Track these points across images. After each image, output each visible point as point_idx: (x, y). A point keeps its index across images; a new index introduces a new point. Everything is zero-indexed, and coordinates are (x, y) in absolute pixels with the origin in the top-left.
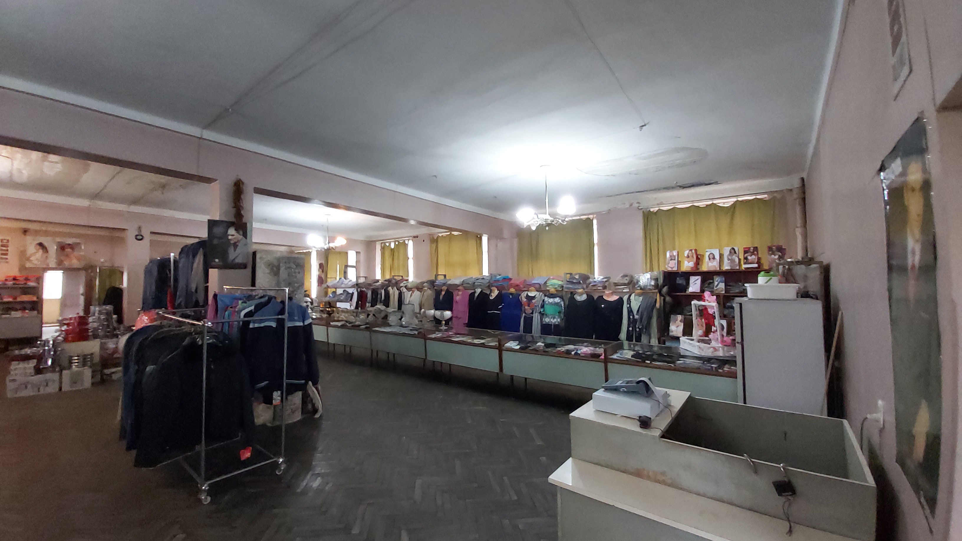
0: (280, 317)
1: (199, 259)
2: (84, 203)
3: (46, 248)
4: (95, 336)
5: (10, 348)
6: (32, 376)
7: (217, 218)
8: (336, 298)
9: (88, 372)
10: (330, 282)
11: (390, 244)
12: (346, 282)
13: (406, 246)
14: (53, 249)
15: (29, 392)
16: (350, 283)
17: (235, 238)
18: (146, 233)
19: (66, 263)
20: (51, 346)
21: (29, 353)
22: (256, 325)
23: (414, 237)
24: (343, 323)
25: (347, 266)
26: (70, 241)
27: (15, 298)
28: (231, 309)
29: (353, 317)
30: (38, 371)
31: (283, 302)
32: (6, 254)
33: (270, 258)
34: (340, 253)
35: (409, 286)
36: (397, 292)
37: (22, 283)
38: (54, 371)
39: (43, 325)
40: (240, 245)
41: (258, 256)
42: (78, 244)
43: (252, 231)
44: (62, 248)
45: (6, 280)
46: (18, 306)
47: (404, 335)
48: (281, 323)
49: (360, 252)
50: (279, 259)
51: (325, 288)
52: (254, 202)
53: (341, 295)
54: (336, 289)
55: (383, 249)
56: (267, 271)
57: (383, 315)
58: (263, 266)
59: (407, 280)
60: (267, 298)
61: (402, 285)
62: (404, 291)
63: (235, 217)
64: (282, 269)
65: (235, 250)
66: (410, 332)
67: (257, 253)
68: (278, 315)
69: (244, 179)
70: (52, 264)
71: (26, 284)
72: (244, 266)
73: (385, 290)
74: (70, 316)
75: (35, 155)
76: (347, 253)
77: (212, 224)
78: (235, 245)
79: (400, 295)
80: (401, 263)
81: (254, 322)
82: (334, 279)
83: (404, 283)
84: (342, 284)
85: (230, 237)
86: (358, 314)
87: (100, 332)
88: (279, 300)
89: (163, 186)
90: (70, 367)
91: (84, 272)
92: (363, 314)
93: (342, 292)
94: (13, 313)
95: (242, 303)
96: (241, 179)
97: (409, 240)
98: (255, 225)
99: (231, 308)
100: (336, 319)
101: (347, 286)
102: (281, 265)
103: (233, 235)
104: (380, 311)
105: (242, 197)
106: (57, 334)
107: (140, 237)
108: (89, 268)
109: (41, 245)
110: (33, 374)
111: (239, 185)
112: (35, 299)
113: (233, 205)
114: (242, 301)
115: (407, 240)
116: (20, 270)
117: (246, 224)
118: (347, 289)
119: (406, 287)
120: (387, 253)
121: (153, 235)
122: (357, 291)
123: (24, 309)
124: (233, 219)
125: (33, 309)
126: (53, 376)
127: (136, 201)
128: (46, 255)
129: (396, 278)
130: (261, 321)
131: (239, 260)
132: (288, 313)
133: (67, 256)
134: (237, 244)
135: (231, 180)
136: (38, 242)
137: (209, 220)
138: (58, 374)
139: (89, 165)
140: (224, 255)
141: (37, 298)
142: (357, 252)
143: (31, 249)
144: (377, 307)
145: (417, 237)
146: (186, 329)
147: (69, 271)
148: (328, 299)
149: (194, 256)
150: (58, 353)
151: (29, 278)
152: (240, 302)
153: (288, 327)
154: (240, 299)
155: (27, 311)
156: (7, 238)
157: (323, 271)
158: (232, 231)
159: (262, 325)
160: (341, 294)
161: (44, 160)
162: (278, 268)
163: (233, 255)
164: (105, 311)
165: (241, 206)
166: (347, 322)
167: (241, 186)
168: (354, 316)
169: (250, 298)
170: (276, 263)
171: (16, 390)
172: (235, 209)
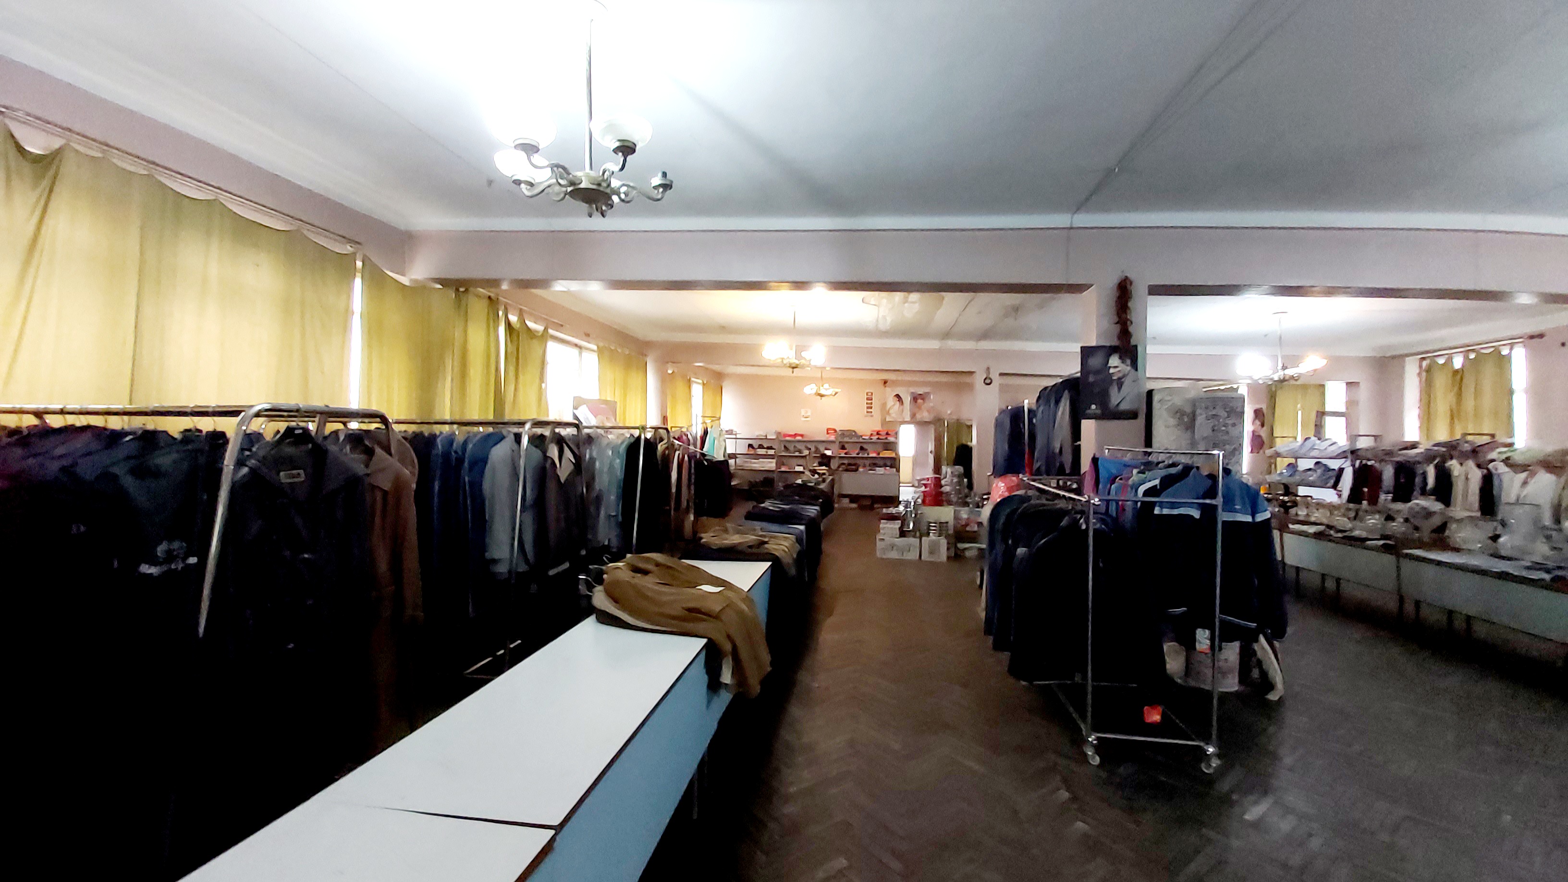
0: (1208, 501)
1: (1064, 407)
2: (934, 344)
3: (902, 402)
4: (950, 503)
5: (876, 506)
6: (898, 538)
7: (1093, 343)
8: (1297, 478)
9: (943, 542)
10: (1281, 445)
11: (1450, 360)
12: (1323, 445)
13: (1502, 362)
14: (907, 399)
15: (894, 555)
16: (1333, 448)
17: (1119, 371)
18: (995, 376)
19: (919, 417)
20: (912, 507)
21: (894, 512)
22: (1166, 511)
23: (1532, 337)
24: (1321, 528)
25: (1321, 414)
26: (920, 391)
27: (879, 454)
28: (1120, 481)
29: (1346, 519)
30: (903, 534)
31: (1213, 477)
32: (871, 408)
33: (1178, 401)
34: (1305, 387)
35: (1517, 458)
36: (1476, 475)
37: (883, 438)
38: (914, 537)
39: (901, 485)
40: (1127, 382)
41: (1156, 398)
42: (928, 393)
43: (1145, 359)
44: (915, 398)
45: (872, 435)
46: (881, 462)
47: (1504, 576)
48: (1209, 512)
49: (1357, 383)
50: (1194, 403)
51: (1271, 457)
52: (1148, 309)
53: (1309, 473)
54: (1296, 458)
55: (1428, 374)
56: (1172, 421)
57: (1436, 521)
58: (1165, 414)
59: (1511, 445)
60: (1180, 467)
61: (1493, 455)
62: (1500, 471)
63: (1119, 338)
64: (1200, 419)
65: (1120, 389)
66: (1525, 573)
67: (1154, 392)
68: (1204, 498)
69: (1131, 276)
70: (908, 419)
71: (886, 438)
72: (1132, 415)
73: (1436, 467)
74: (928, 477)
75: (898, 296)
76: (1323, 386)
77: (1087, 352)
78: (1120, 383)
79: (1488, 481)
80: (1487, 400)
81: (1162, 505)
82: (1291, 439)
83: (1500, 453)
84: (1312, 449)
85: (1112, 371)
86: (1361, 513)
87: (954, 498)
88: (1205, 473)
89: (1016, 309)
90: (928, 534)
91: (933, 426)
92: (1377, 516)
93: (1312, 466)
94: (877, 469)
95: (1139, 473)
96: (1128, 275)
97: (1512, 346)
98: (1151, 349)
99: (1121, 479)
100: (1301, 518)
101: (1323, 454)
102: (1198, 411)
103: (1116, 367)
104: (1429, 514)
105: (1130, 304)
106: (917, 496)
107: (988, 381)
108: (938, 421)
109: (898, 396)
110: (898, 536)
111: (1126, 287)
112: (893, 455)
113: (1116, 319)
114: (1138, 470)
115: (1508, 347)
116: (882, 425)
117: (1136, 346)
118: (1324, 461)
119: (1507, 461)
120: (1441, 381)
121: (1005, 377)
122: (1353, 465)
123: (885, 466)
124: (1115, 342)
125: (891, 467)
126: (913, 541)
127: (985, 335)
128: (901, 407)
129: (1469, 438)
130: (1173, 505)
131: (1124, 407)
132: (1224, 497)
133: (919, 408)
134: (1123, 380)
135: (1113, 281)
136: (895, 394)
137: (1081, 347)
138: (918, 540)
139: (943, 298)
140: (1103, 398)
141: (896, 454)
142: (1347, 384)
143: (891, 402)
144: (1417, 504)
145: (1541, 336)
146: (1061, 504)
147: (921, 424)
148: (1278, 478)
149: (1057, 402)
150: (918, 516)
151: (889, 433)
152: (1135, 471)
153: (1224, 522)
154: (1136, 468)
155: (888, 468)
156: (871, 391)
157: (1263, 425)
158: (1114, 361)
159: (1175, 512)
160: (1310, 470)
161: (906, 301)
162: (1193, 417)
163: (1115, 398)
164: (956, 473)
165: (1128, 320)
166: (1330, 527)
167: (1128, 286)
168: (1349, 519)
169: (1148, 466)
170: (1188, 410)
171: (884, 550)
172: (1118, 325)
